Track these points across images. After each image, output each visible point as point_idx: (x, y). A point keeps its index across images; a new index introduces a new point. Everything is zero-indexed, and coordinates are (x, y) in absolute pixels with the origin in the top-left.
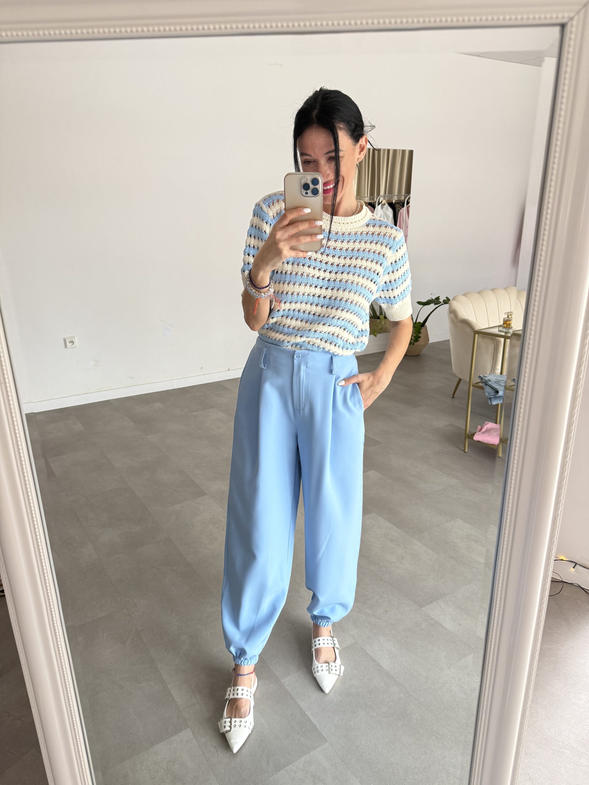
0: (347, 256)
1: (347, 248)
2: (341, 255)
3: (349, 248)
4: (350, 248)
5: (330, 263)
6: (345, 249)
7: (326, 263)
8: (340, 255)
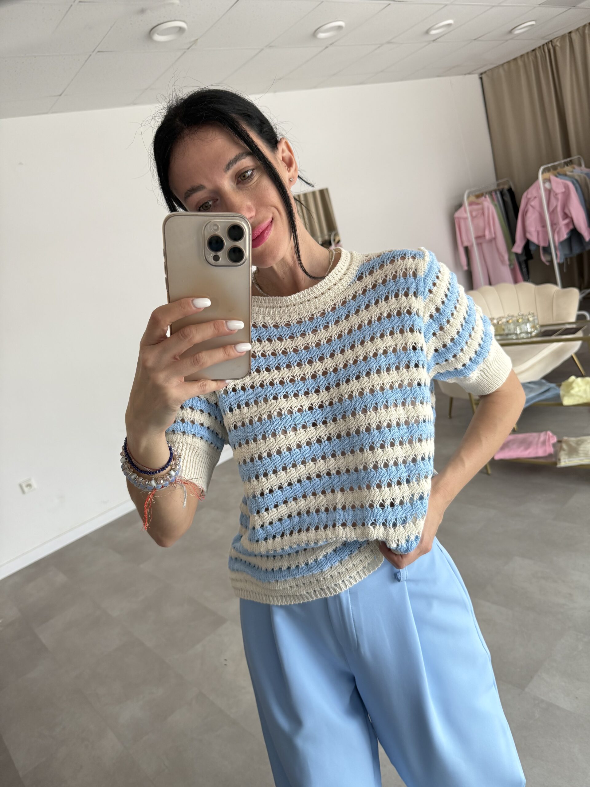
0: (344, 346)
1: (340, 333)
2: (334, 351)
3: (341, 332)
4: (343, 331)
5: (321, 374)
6: (336, 337)
7: (314, 377)
8: (331, 352)
